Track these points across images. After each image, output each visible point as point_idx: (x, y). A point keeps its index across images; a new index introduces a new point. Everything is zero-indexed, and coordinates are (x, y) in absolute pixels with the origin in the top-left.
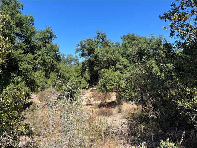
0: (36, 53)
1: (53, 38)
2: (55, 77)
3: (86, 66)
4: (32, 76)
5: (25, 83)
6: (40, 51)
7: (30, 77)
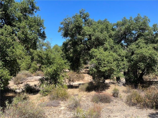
0: (15, 26)
1: (35, 10)
2: (29, 59)
3: (69, 46)
4: (13, 53)
5: (2, 64)
6: (20, 23)
7: (10, 54)
